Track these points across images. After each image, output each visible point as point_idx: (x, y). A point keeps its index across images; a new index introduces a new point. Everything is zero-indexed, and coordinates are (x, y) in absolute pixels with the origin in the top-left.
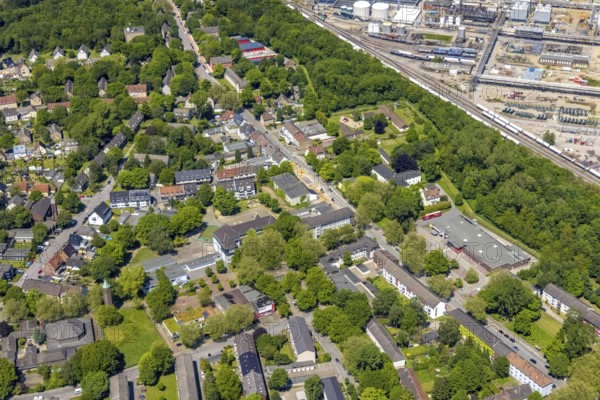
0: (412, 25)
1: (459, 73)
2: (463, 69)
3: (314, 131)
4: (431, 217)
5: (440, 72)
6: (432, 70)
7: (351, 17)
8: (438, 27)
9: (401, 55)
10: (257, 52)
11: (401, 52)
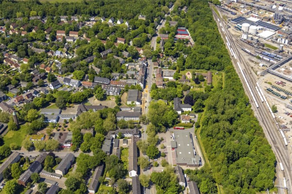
0: (265, 39)
1: (263, 66)
2: (266, 65)
3: (169, 75)
4: (178, 129)
5: (256, 63)
6: (253, 61)
7: (240, 30)
8: (276, 43)
9: (245, 51)
10: (183, 36)
11: (246, 50)
